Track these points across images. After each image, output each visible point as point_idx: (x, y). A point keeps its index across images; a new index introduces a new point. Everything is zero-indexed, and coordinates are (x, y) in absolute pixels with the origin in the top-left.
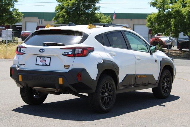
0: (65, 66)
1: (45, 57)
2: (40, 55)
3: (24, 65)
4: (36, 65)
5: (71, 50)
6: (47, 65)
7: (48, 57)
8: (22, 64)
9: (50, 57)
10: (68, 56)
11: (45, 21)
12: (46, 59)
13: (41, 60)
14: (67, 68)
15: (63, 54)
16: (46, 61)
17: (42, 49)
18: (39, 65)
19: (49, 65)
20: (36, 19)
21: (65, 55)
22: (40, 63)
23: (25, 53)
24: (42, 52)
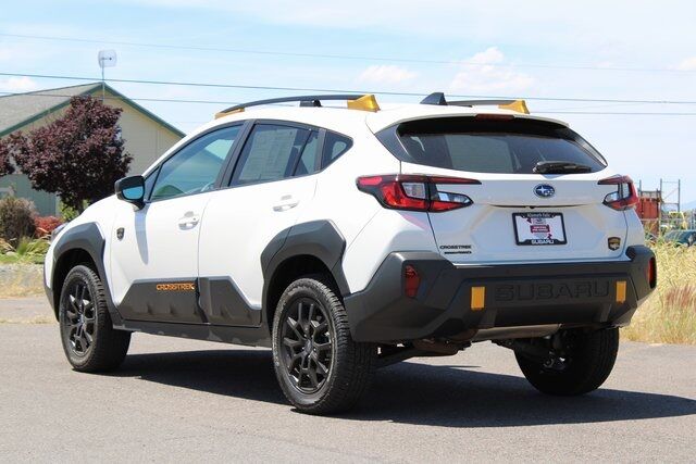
0: (610, 241)
1: (542, 215)
3: (469, 247)
4: (518, 243)
6: (557, 242)
7: (552, 215)
8: (456, 247)
9: (561, 214)
12: (548, 221)
13: (532, 227)
14: (614, 246)
15: (605, 203)
16: (548, 227)
17: (544, 187)
18: (528, 242)
19: (565, 242)
21: (609, 204)
22: (532, 236)
23: (471, 203)
24: (548, 196)
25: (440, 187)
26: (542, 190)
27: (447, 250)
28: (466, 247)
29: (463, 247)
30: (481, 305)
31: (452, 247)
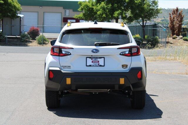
0: (123, 66)
1: (97, 58)
2: (92, 56)
4: (87, 66)
5: (128, 50)
6: (101, 66)
7: (100, 58)
9: (104, 58)
10: (125, 56)
11: (73, 11)
12: (99, 60)
13: (92, 61)
14: (125, 67)
15: (120, 54)
16: (99, 61)
17: (95, 50)
18: (90, 66)
19: (104, 66)
20: (61, 9)
21: (123, 55)
22: (92, 64)
23: (70, 54)
24: (96, 52)
25: (62, 50)
26: (94, 51)
27: (63, 67)
28: (69, 66)
29: (68, 66)
30: (70, 83)
31: (65, 66)
